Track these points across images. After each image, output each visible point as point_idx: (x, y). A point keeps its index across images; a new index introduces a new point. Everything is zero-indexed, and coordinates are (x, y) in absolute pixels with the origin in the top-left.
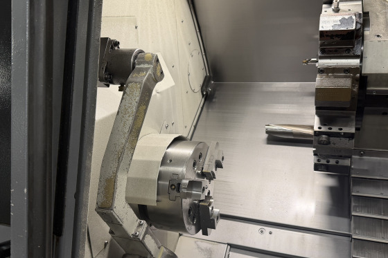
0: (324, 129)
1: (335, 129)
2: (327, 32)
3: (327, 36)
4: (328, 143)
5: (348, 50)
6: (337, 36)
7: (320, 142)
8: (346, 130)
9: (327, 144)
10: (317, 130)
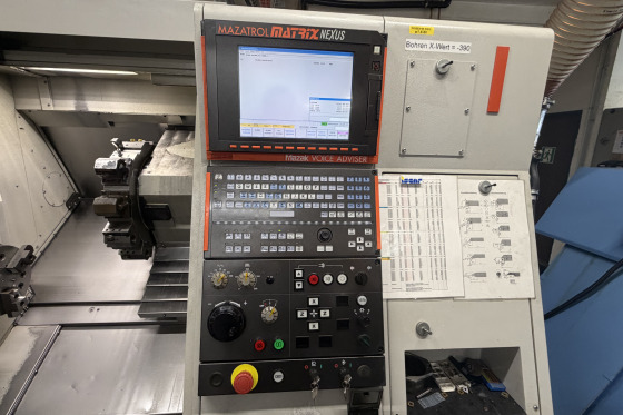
3: (100, 172)
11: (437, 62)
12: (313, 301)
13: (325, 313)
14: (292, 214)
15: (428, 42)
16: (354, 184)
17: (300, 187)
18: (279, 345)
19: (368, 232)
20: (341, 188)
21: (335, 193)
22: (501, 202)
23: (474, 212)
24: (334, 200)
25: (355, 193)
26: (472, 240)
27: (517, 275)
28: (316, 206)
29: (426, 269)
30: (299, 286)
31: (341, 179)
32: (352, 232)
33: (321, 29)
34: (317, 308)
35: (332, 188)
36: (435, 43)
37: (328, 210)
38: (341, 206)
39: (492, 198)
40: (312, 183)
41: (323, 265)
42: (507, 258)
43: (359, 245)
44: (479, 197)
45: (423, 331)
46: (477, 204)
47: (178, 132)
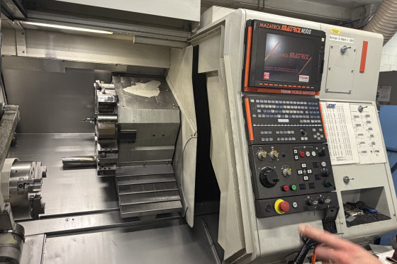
0: (103, 150)
1: (108, 149)
4: (106, 157)
5: (112, 112)
6: (107, 105)
8: (113, 149)
10: (100, 150)
11: (342, 46)
12: (304, 166)
13: (310, 171)
14: (287, 121)
15: (338, 37)
16: (311, 106)
17: (289, 107)
18: (294, 187)
19: (321, 130)
20: (306, 108)
21: (304, 110)
22: (367, 116)
23: (358, 121)
24: (304, 114)
25: (312, 110)
26: (359, 135)
27: (378, 151)
28: (297, 117)
29: (343, 149)
30: (297, 158)
31: (305, 103)
32: (314, 130)
33: (302, 28)
34: (306, 169)
35: (303, 108)
36: (341, 37)
37: (303, 119)
38: (308, 117)
39: (363, 114)
40: (293, 105)
41: (305, 147)
42: (373, 143)
43: (317, 136)
44: (358, 113)
45: (346, 181)
46: (358, 117)
47: (122, 78)
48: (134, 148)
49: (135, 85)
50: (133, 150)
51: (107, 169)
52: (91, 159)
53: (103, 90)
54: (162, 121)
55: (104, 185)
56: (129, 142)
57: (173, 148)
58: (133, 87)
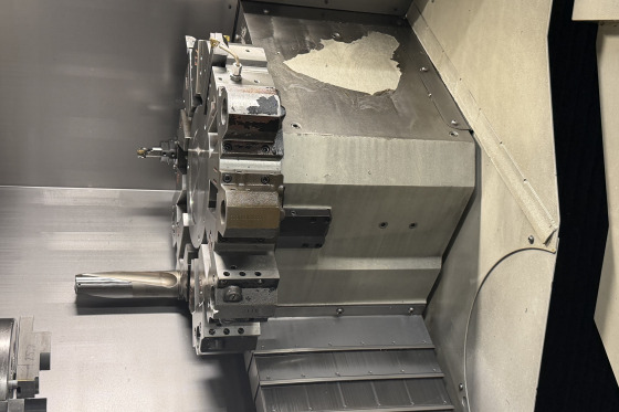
0: (234, 275)
1: (250, 275)
2: (240, 116)
3: (241, 123)
4: (240, 299)
5: (265, 147)
6: (255, 124)
7: (226, 299)
8: (266, 275)
9: (237, 301)
10: (222, 277)
47: (274, 22)
48: (315, 262)
49: (320, 47)
50: (310, 268)
51: (234, 331)
52: (165, 283)
53: (232, 69)
54: (419, 179)
55: (208, 371)
56: (305, 246)
57: (433, 264)
58: (314, 53)
